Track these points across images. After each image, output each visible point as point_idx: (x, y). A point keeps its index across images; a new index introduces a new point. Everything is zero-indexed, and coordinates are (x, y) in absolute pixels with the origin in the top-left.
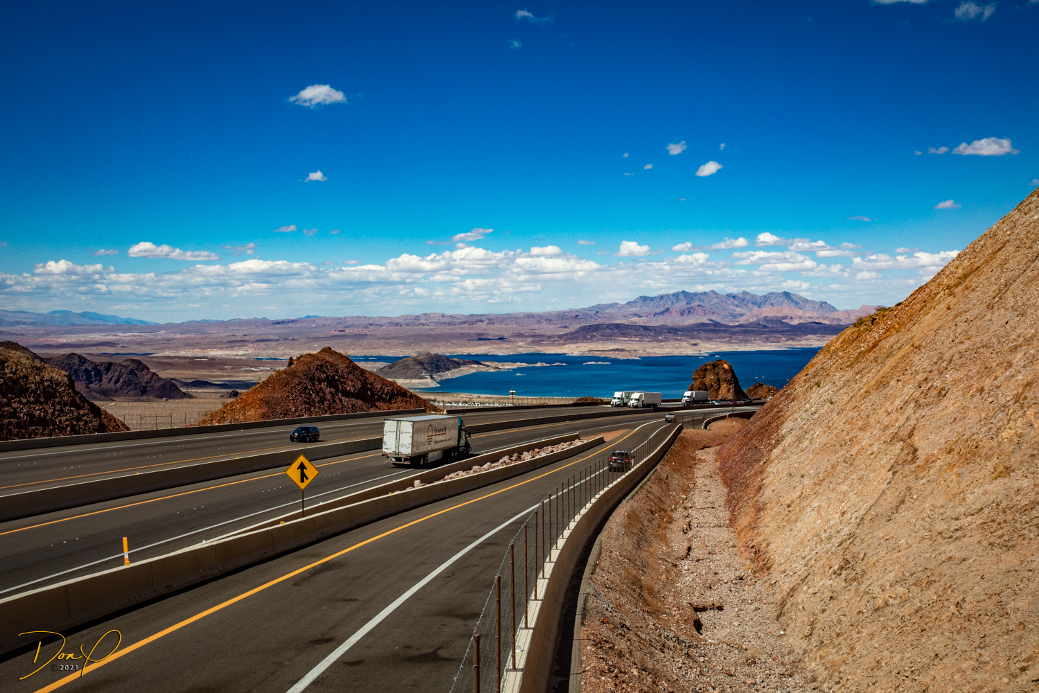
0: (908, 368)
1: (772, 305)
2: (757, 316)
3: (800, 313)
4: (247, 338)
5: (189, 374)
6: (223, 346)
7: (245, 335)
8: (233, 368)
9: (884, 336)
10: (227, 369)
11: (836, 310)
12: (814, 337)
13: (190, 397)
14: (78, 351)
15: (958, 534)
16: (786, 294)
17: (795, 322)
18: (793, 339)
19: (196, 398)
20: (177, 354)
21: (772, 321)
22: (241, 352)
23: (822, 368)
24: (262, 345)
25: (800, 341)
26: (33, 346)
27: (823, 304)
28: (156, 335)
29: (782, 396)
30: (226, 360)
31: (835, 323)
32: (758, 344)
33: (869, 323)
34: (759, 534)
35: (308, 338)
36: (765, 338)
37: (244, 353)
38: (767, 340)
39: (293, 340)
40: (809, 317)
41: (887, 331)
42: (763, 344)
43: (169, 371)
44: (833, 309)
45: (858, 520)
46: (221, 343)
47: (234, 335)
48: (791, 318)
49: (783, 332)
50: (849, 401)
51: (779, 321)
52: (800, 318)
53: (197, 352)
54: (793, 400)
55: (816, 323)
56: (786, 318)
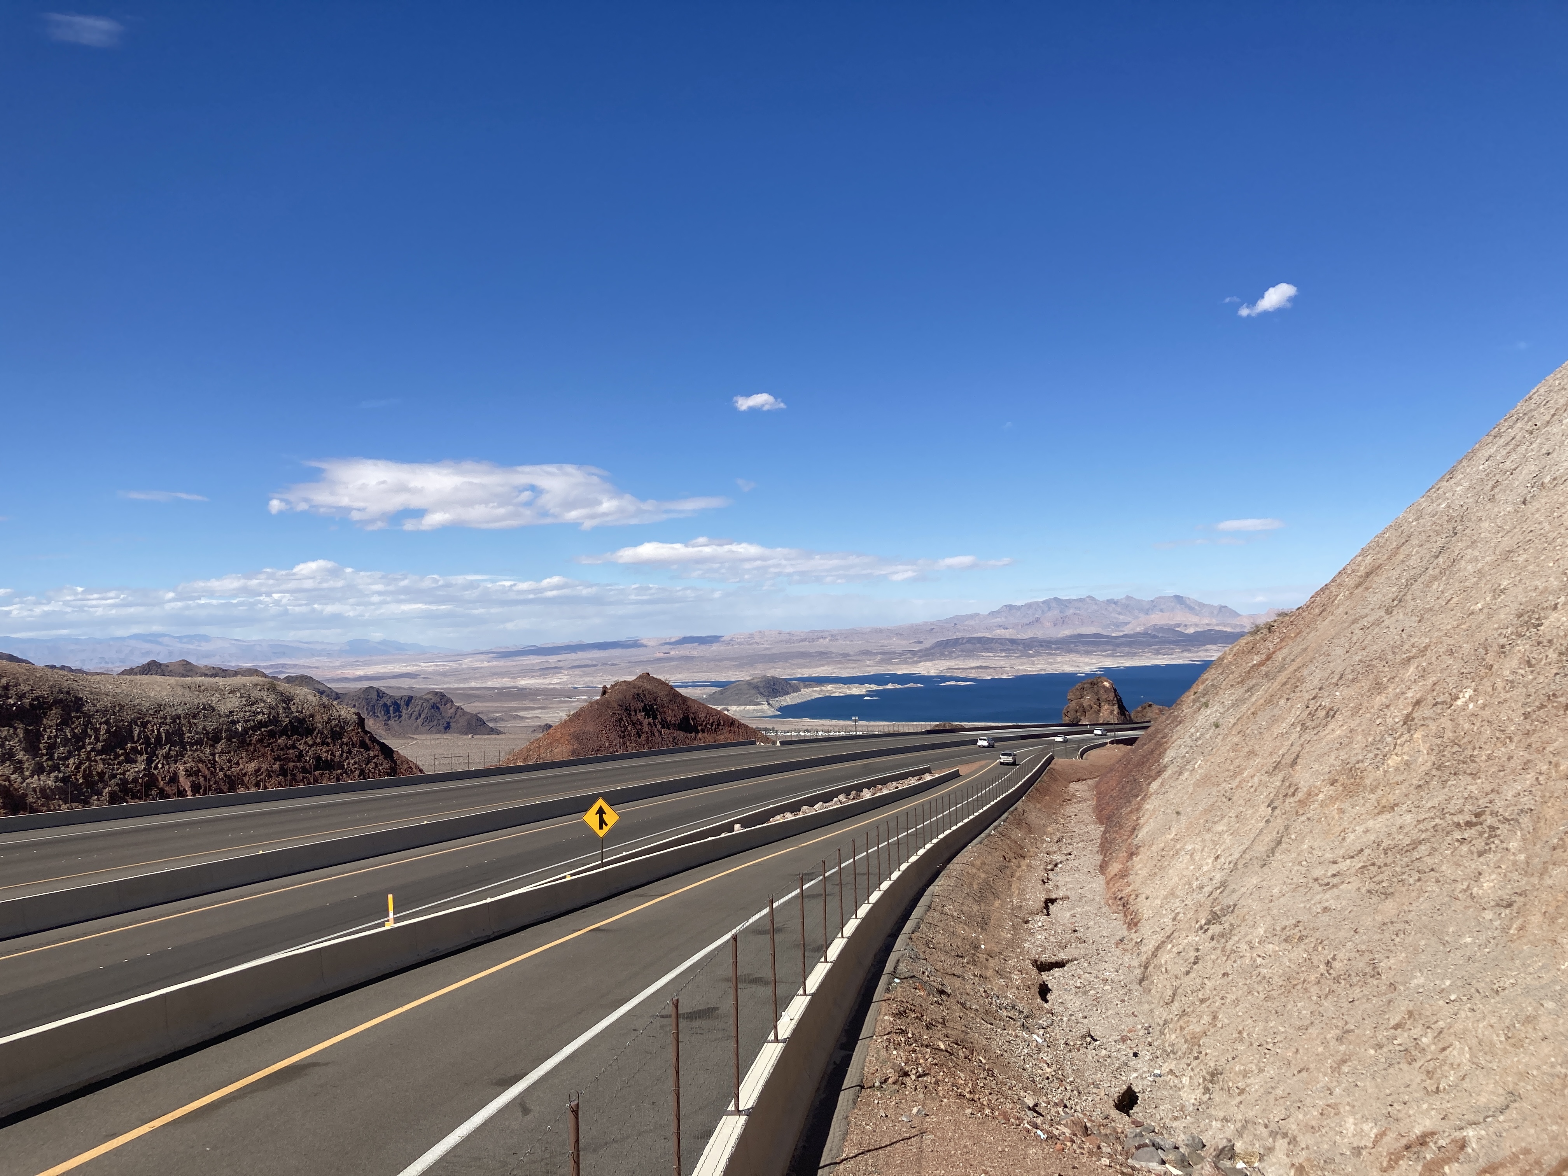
0: (1298, 684)
1: (1161, 611)
2: (1144, 625)
3: (1194, 619)
4: (561, 664)
5: (498, 707)
6: (534, 674)
7: (559, 661)
8: (546, 699)
9: (1279, 647)
10: (539, 699)
11: (1239, 615)
12: (1214, 647)
13: (499, 733)
14: (376, 684)
15: (1335, 880)
16: (1179, 599)
17: (1190, 631)
18: (1189, 651)
19: (504, 733)
20: (484, 685)
21: (1162, 629)
22: (555, 681)
23: (1213, 685)
24: (577, 671)
25: (1197, 652)
26: (328, 680)
27: (1222, 608)
28: (461, 664)
29: (1167, 719)
30: (538, 689)
31: (1238, 630)
32: (1147, 657)
33: (1265, 631)
34: (1128, 884)
35: (629, 662)
36: (1155, 649)
37: (559, 681)
38: (1157, 652)
39: (613, 664)
40: (1207, 624)
41: (1282, 640)
42: (1153, 656)
43: (476, 704)
44: (1235, 614)
45: (1231, 865)
46: (533, 670)
47: (547, 662)
48: (1186, 626)
49: (1176, 643)
50: (1234, 724)
51: (1171, 630)
52: (1196, 625)
53: (506, 682)
54: (1180, 723)
55: (1216, 631)
56: (1179, 625)
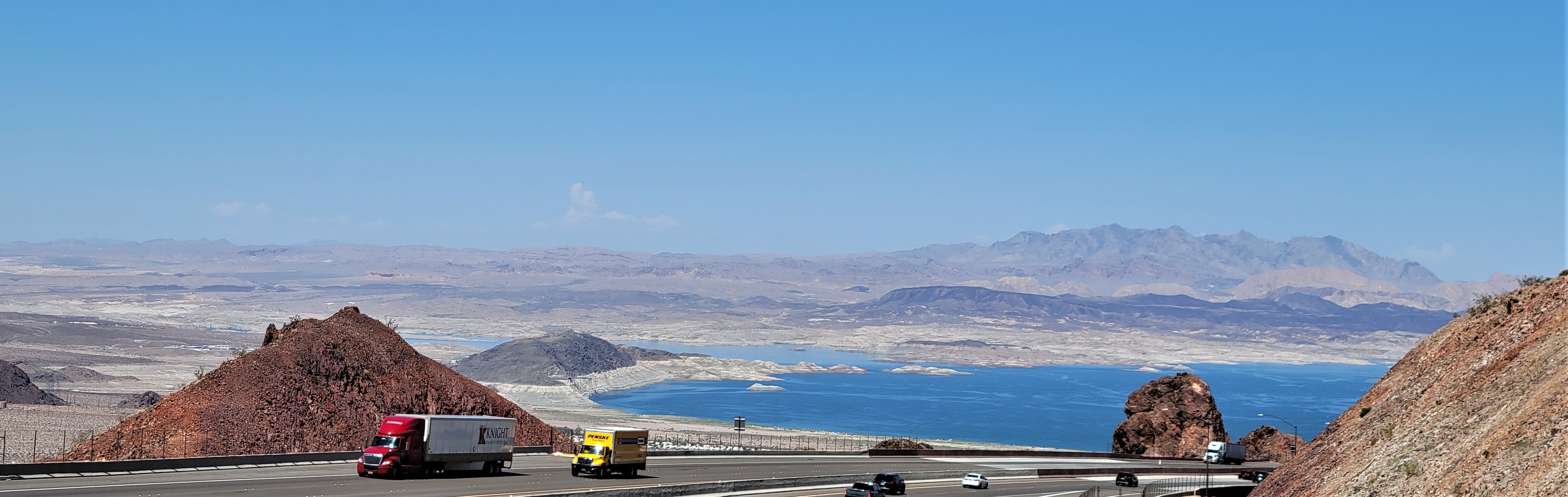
1: (1301, 262)
2: (1269, 286)
3: (1356, 282)
4: (181, 282)
5: (57, 353)
6: (131, 296)
7: (180, 275)
8: (150, 345)
9: (1532, 337)
10: (138, 345)
11: (1439, 281)
12: (1389, 335)
13: (55, 402)
16: (1333, 243)
17: (1349, 302)
18: (1345, 338)
19: (68, 404)
20: (34, 310)
21: (1297, 296)
23: (1399, 400)
24: (214, 297)
25: (1359, 342)
27: (1410, 267)
29: (1311, 455)
30: (138, 326)
31: (1434, 308)
32: (1270, 346)
33: (1503, 309)
35: (315, 288)
36: (1283, 332)
37: (177, 312)
38: (1287, 338)
39: (283, 290)
40: (1380, 293)
41: (1537, 326)
42: (1280, 344)
43: (15, 345)
44: (1431, 278)
46: (129, 289)
47: (156, 274)
48: (1342, 293)
49: (1322, 323)
50: (1449, 471)
51: (1314, 298)
52: (1362, 293)
53: (74, 307)
54: (1335, 464)
55: (1395, 306)
56: (1330, 292)
